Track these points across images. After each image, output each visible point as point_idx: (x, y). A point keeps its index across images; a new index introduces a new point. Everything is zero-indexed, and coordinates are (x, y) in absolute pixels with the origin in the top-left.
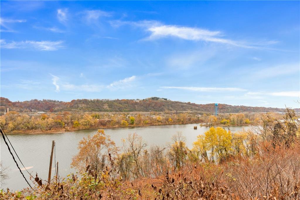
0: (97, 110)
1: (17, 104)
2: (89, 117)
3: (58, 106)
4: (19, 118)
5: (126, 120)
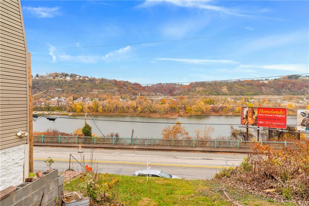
1: (146, 88)
3: (179, 89)
4: (145, 102)
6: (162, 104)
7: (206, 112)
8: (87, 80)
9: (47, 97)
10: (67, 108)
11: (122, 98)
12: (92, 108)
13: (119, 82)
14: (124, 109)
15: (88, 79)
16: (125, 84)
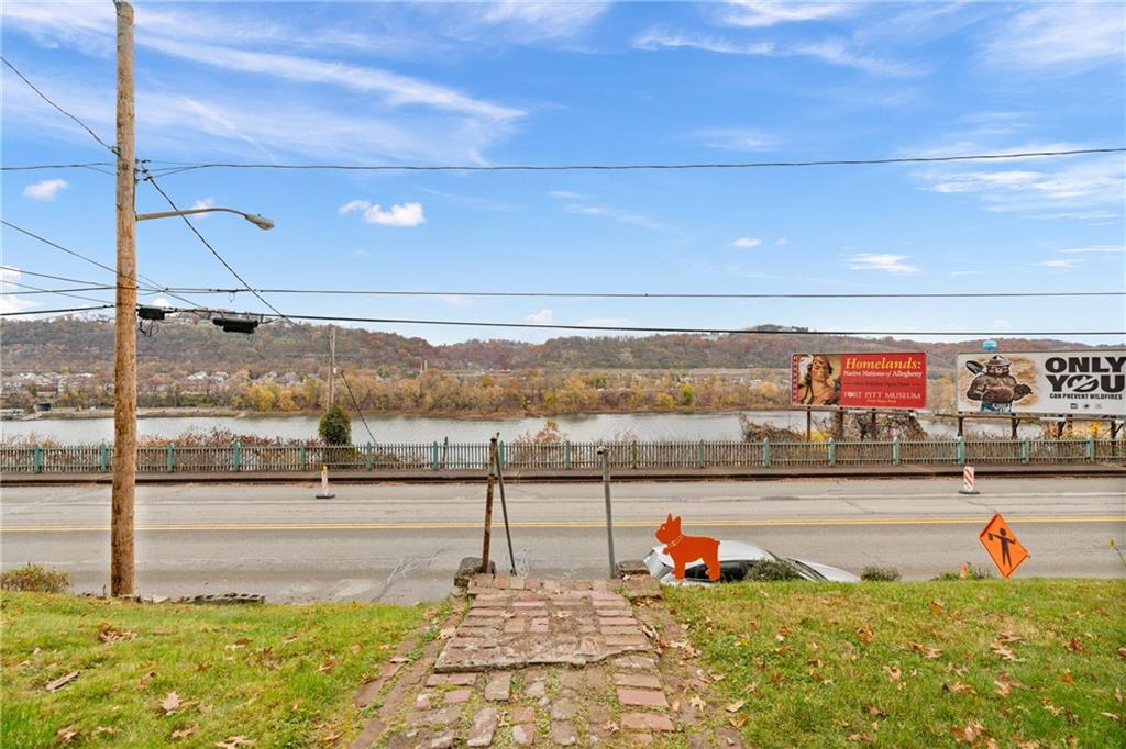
0: (603, 363)
1: (442, 351)
2: (575, 382)
3: (519, 353)
4: (442, 383)
5: (670, 394)
6: (485, 386)
7: (589, 404)
8: (288, 329)
9: (174, 372)
10: (234, 398)
11: (380, 375)
12: (304, 398)
13: (374, 334)
14: (388, 401)
15: (290, 327)
16: (390, 340)
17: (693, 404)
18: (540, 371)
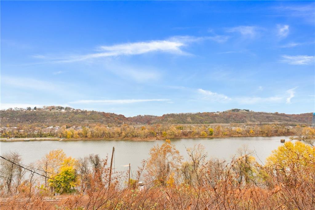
0: (182, 122)
1: (129, 119)
2: (173, 128)
3: (154, 119)
4: (128, 129)
5: (205, 131)
6: (143, 130)
7: (178, 135)
8: (80, 112)
9: (43, 126)
10: (59, 134)
11: (109, 127)
12: (82, 134)
13: (107, 113)
14: (110, 134)
15: (80, 111)
16: (112, 115)
17: (213, 135)
18: (161, 125)
